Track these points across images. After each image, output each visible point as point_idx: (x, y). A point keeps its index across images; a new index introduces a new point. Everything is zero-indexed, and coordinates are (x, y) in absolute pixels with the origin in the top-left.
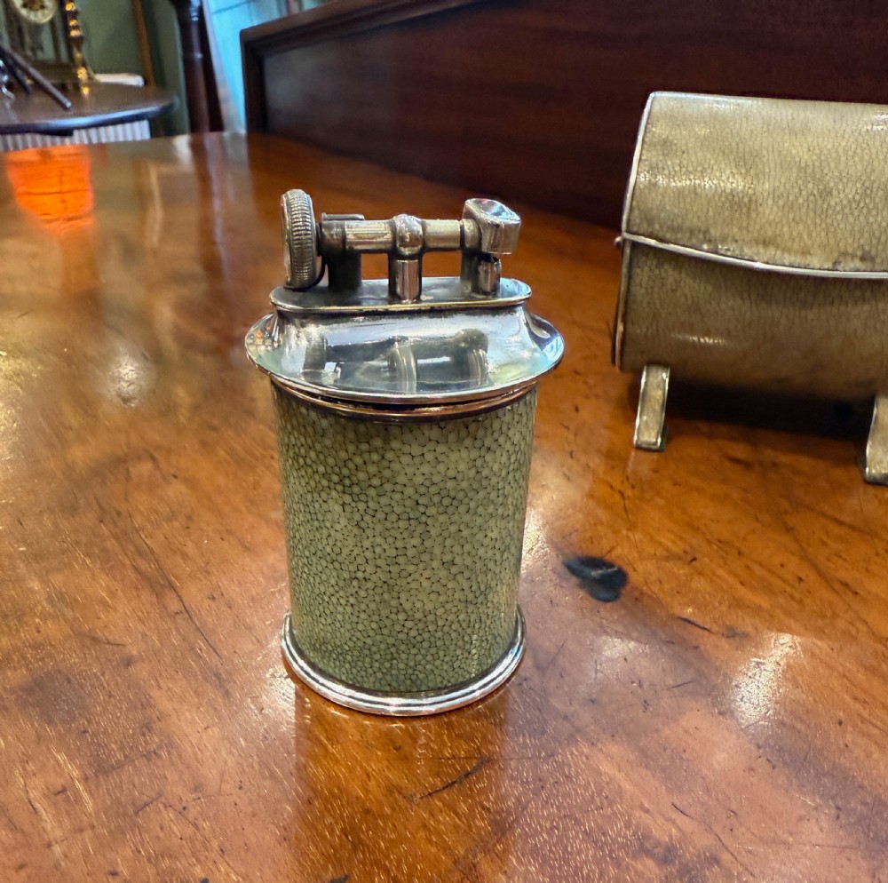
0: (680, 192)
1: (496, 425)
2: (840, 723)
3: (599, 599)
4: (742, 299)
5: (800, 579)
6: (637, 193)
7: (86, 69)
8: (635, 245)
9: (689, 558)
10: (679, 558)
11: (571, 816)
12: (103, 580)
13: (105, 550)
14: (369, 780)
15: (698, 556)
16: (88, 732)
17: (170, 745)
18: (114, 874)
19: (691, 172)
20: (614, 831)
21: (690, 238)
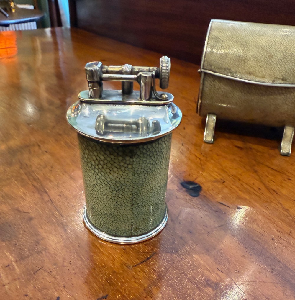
0: (221, 55)
2: (273, 239)
3: (192, 196)
4: (241, 92)
5: (259, 189)
6: (206, 55)
7: (14, 3)
8: (205, 73)
9: (222, 181)
10: (219, 181)
11: (183, 273)
12: (22, 190)
13: (22, 179)
14: (115, 261)
15: (225, 181)
16: (17, 244)
17: (46, 248)
18: (27, 296)
19: (225, 48)
20: (198, 278)
21: (224, 71)
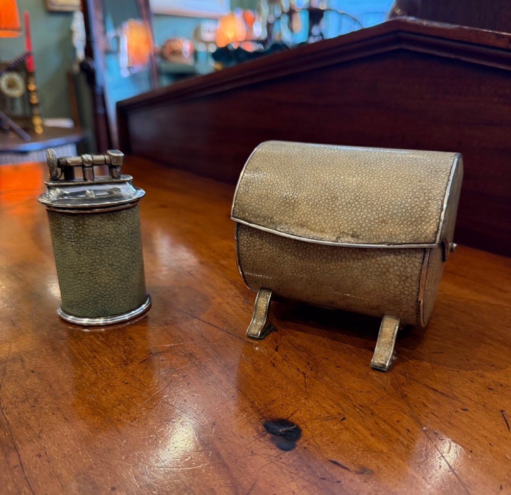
1: (121, 216)
3: (282, 449)
5: (408, 431)
9: (340, 418)
10: (335, 418)
15: (346, 416)
21: (263, 221)
